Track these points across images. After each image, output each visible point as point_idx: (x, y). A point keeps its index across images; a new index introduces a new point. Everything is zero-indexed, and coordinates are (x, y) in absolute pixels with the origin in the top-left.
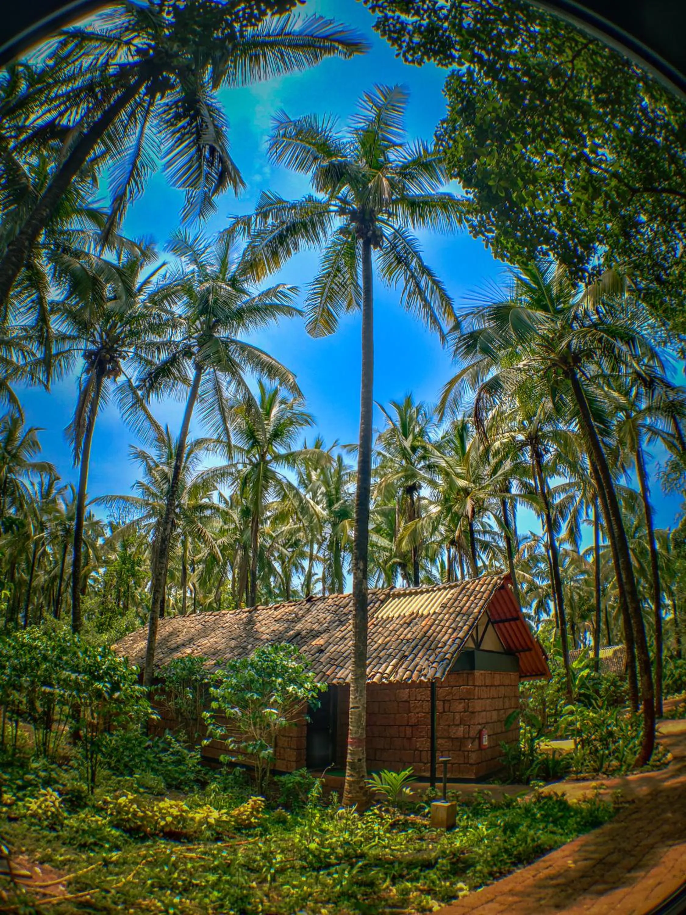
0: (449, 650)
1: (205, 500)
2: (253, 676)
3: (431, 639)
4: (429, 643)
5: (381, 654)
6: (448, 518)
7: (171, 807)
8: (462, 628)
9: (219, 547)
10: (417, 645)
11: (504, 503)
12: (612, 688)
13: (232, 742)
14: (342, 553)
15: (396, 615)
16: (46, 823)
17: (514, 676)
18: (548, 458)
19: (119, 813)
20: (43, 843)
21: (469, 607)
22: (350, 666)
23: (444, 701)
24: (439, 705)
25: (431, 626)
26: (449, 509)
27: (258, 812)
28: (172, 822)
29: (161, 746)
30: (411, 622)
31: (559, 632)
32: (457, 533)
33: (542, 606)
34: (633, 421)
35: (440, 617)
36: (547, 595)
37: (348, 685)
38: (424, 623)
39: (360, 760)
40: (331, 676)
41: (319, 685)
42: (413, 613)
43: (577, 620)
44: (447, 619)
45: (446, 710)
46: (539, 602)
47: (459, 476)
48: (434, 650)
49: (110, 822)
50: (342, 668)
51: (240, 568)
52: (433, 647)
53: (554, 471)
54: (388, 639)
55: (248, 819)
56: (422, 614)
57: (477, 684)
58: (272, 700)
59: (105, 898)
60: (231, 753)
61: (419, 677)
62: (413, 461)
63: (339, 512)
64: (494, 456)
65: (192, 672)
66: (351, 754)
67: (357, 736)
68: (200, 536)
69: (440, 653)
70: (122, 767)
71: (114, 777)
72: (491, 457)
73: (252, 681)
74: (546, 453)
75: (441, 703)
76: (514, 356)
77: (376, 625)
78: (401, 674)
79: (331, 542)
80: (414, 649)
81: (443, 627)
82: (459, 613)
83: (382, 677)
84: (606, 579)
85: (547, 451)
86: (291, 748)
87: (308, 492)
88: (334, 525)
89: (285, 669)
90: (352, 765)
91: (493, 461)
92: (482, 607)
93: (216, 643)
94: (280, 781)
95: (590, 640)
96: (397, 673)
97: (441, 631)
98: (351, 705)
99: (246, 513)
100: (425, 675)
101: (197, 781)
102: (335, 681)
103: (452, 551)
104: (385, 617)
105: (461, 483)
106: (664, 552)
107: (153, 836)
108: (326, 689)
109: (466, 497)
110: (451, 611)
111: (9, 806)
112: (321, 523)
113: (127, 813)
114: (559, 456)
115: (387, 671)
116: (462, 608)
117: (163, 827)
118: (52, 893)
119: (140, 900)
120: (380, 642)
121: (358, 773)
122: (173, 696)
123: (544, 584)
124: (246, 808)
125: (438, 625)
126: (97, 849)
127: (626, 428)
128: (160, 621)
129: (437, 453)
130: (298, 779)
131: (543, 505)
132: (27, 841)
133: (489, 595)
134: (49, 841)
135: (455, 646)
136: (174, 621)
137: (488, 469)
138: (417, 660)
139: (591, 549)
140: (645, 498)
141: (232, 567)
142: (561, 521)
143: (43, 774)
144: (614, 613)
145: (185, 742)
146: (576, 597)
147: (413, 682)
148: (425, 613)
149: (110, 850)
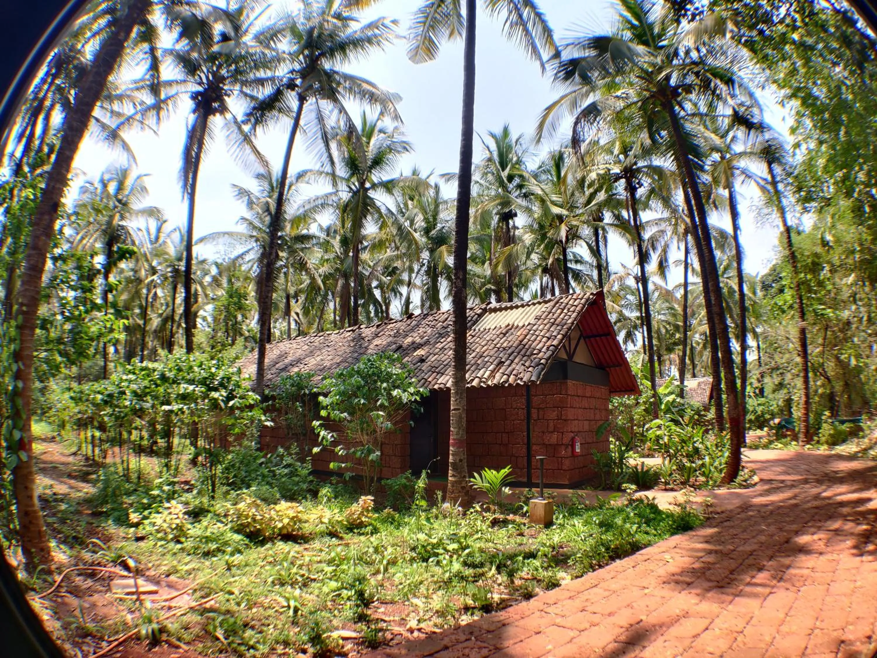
0: (544, 356)
1: (305, 232)
2: (359, 382)
3: (527, 347)
4: (524, 350)
5: (479, 362)
6: (542, 247)
7: (287, 509)
8: (556, 337)
9: (320, 276)
10: (513, 352)
11: (596, 234)
12: (696, 417)
13: (341, 449)
14: (439, 279)
15: (493, 327)
16: (171, 536)
17: (604, 390)
18: (641, 192)
19: (239, 518)
20: (168, 556)
21: (563, 319)
22: (450, 371)
23: (538, 409)
24: (534, 413)
25: (526, 336)
26: (544, 236)
27: (368, 511)
28: (288, 524)
29: (274, 461)
30: (507, 332)
31: (647, 358)
32: (550, 261)
33: (629, 336)
34: (728, 162)
35: (535, 328)
36: (635, 327)
37: (449, 389)
38: (519, 334)
39: (461, 461)
40: (433, 383)
41: (421, 390)
42: (508, 325)
43: (663, 352)
44: (542, 329)
45: (540, 417)
46: (627, 332)
47: (554, 203)
48: (529, 356)
49: (232, 529)
50: (443, 374)
51: (341, 297)
52: (528, 353)
53: (646, 206)
54: (485, 348)
55: (359, 518)
56: (518, 326)
57: (570, 393)
58: (379, 403)
59: (228, 600)
60: (342, 459)
61: (516, 380)
62: (509, 189)
63: (436, 238)
64: (590, 186)
65: (300, 387)
66: (453, 455)
67: (458, 437)
68: (302, 266)
69: (535, 358)
70: (238, 482)
71: (232, 492)
72: (586, 189)
73: (358, 388)
74: (640, 187)
75: (536, 411)
76: (611, 87)
77: (473, 336)
78: (498, 378)
79: (429, 267)
80: (510, 355)
81: (538, 336)
82: (553, 324)
83: (481, 382)
84: (693, 314)
85: (641, 185)
86: (395, 455)
87: (406, 221)
88: (432, 251)
89: (389, 375)
90: (454, 464)
91: (588, 192)
92: (575, 319)
93: (322, 360)
94: (386, 484)
95: (675, 372)
96: (494, 377)
97: (535, 340)
98: (452, 408)
99: (345, 242)
100: (522, 379)
101: (309, 491)
102: (436, 387)
103: (545, 279)
104: (482, 329)
105: (556, 210)
106: (751, 295)
107: (271, 539)
108: (428, 394)
109: (560, 224)
110: (545, 322)
111: (136, 525)
112: (419, 250)
113: (247, 517)
114: (652, 191)
115: (485, 376)
116: (555, 320)
117: (280, 529)
118: (177, 605)
119: (262, 599)
120: (477, 350)
121: (460, 473)
122: (283, 412)
123: (633, 314)
124: (356, 508)
125: (533, 335)
126: (219, 554)
127: (721, 168)
128: (268, 346)
129: (533, 180)
130: (404, 481)
131: (636, 235)
132: (154, 557)
133: (582, 309)
134: (175, 554)
135: (549, 353)
136: (281, 344)
137: (582, 200)
138: (513, 365)
139: (679, 286)
140: (736, 238)
141: (333, 297)
142: (651, 252)
143: (166, 488)
144: (699, 348)
145: (296, 454)
146: (663, 331)
147: (510, 385)
148: (521, 325)
149: (232, 554)
